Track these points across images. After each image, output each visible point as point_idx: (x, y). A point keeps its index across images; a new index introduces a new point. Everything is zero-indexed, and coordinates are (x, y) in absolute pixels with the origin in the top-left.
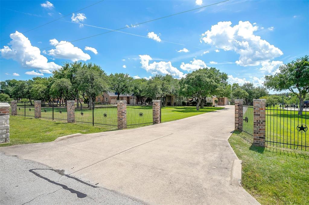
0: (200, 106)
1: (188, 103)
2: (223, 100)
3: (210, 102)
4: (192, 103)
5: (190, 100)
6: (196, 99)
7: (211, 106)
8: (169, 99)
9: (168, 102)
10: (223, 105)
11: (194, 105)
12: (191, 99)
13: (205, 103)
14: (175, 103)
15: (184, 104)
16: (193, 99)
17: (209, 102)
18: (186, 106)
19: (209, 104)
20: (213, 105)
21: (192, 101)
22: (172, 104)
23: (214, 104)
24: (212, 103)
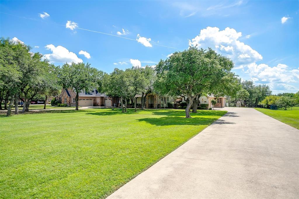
0: (192, 108)
1: (175, 105)
2: (220, 101)
3: (206, 103)
4: (181, 105)
5: (178, 100)
6: (186, 100)
7: (206, 109)
8: (151, 99)
9: (150, 103)
10: (222, 107)
11: (183, 107)
12: (180, 100)
13: (198, 105)
14: (159, 105)
15: (170, 106)
16: (181, 99)
17: (204, 103)
18: (173, 108)
19: (204, 106)
20: (209, 108)
21: (181, 101)
22: (155, 106)
23: (211, 106)
24: (208, 105)
